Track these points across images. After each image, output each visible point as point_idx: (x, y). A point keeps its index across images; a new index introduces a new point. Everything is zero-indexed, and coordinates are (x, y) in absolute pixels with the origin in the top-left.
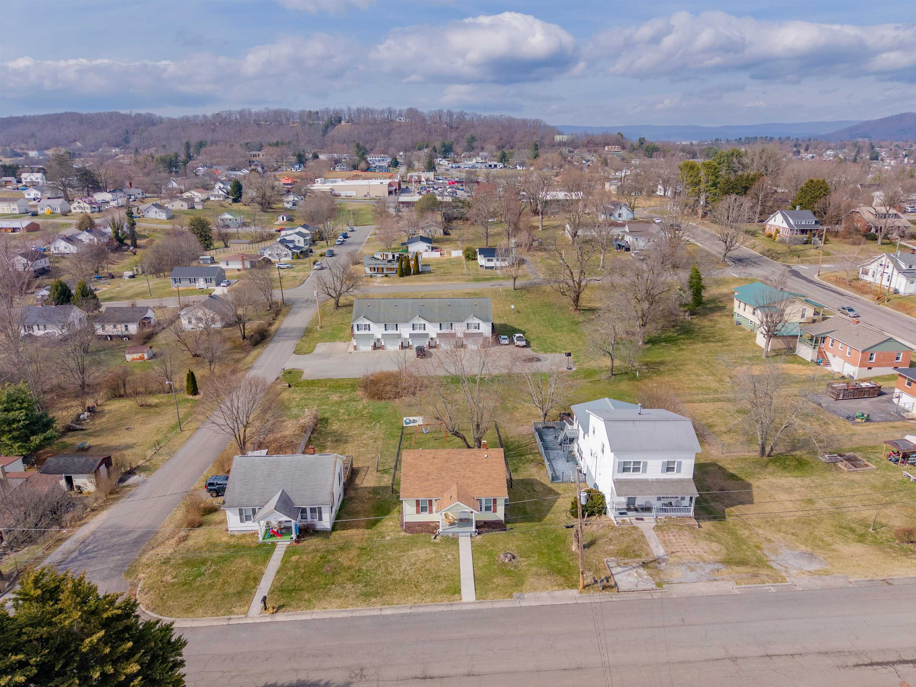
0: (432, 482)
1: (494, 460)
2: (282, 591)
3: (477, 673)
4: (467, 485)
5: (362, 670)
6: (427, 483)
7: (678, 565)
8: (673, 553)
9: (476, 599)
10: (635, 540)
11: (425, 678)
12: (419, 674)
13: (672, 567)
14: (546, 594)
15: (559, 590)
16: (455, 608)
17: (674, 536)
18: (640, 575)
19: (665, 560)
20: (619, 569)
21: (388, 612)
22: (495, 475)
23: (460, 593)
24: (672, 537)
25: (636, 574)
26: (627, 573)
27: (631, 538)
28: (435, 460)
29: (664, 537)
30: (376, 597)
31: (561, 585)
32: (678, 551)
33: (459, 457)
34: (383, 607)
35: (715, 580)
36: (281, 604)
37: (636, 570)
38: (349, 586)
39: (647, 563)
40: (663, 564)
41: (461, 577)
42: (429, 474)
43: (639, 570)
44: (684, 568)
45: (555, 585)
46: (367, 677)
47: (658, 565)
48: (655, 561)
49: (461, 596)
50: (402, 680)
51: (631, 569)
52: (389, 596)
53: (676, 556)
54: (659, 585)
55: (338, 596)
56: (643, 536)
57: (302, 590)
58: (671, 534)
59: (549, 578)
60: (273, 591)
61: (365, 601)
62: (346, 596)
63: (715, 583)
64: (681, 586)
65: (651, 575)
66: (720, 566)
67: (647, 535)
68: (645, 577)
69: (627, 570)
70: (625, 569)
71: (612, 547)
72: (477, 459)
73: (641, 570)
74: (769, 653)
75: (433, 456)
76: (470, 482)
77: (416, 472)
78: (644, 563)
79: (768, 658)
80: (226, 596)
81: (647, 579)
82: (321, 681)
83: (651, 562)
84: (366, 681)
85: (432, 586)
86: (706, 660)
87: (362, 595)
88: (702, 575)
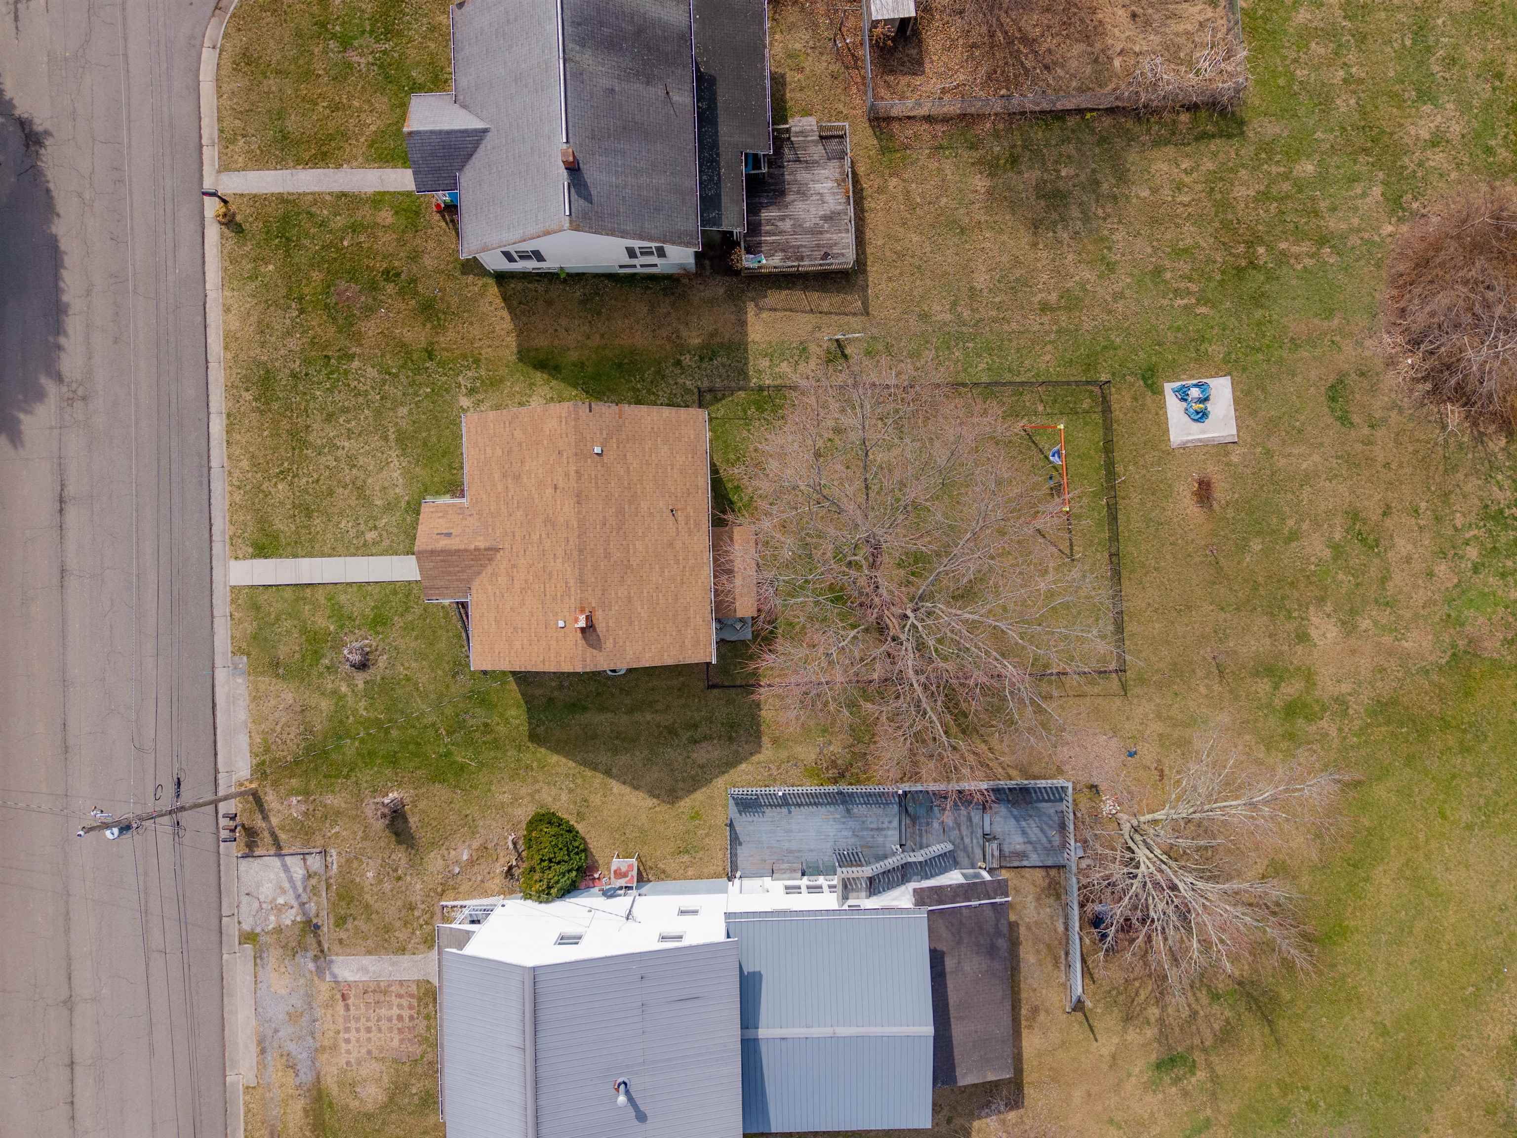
0: (500, 487)
1: (553, 643)
2: (285, 219)
3: (65, 584)
4: (494, 575)
5: (84, 398)
6: (497, 476)
7: (307, 995)
8: (344, 997)
9: (233, 587)
10: (388, 929)
11: (61, 501)
12: (71, 490)
13: (302, 981)
14: (243, 718)
15: (251, 745)
16: (217, 548)
17: (400, 1018)
18: (279, 909)
19: (320, 972)
20: (298, 872)
21: (217, 426)
22: (517, 645)
23: (253, 556)
24: (395, 1011)
25: (281, 901)
26: (287, 885)
27: (398, 924)
28: (549, 491)
29: (399, 996)
30: (256, 400)
31: (267, 751)
32: (347, 1008)
33: (560, 552)
34: (224, 416)
35: (263, 1051)
36: (246, 226)
37: (295, 904)
38: (293, 343)
39: (316, 935)
40: (311, 966)
41: (306, 561)
42: (517, 478)
43: (294, 911)
44: (298, 1001)
45: (265, 740)
46: (69, 409)
47: (310, 954)
48: (322, 951)
49: (245, 558)
50: (60, 464)
51: (298, 896)
52: (255, 423)
53: (332, 998)
54: (249, 937)
55: (263, 328)
56: (402, 950)
57: (287, 254)
58: (406, 1013)
59: (294, 730)
60: (287, 201)
61: (246, 379)
62: (263, 345)
63: (254, 1049)
64: (250, 978)
65: (279, 930)
66: (306, 1077)
67: (405, 960)
68: (272, 918)
69: (294, 888)
70: (299, 884)
71: (370, 874)
72: (554, 599)
73: (290, 917)
74: (78, 1070)
75: (561, 485)
76: (502, 580)
77: (520, 444)
78: (317, 927)
79: (67, 1061)
80: (281, 115)
81: (266, 919)
82: (66, 335)
83: (319, 943)
84: (62, 409)
85: (282, 503)
86: (69, 959)
87: (268, 371)
88: (276, 1031)
